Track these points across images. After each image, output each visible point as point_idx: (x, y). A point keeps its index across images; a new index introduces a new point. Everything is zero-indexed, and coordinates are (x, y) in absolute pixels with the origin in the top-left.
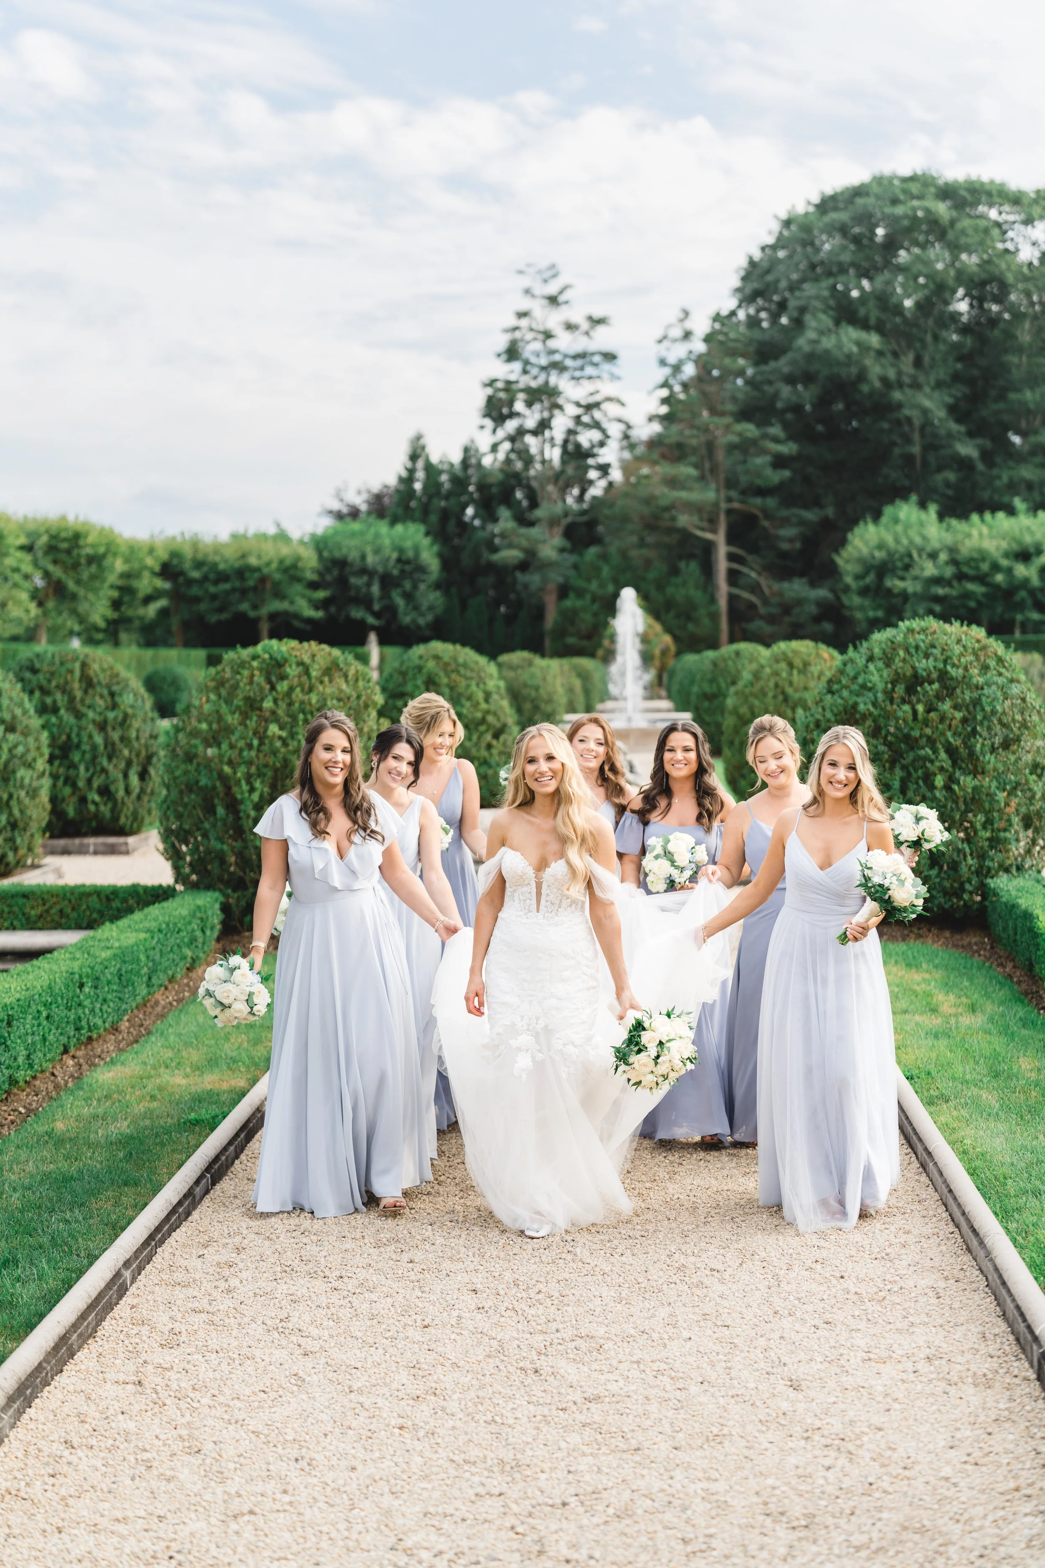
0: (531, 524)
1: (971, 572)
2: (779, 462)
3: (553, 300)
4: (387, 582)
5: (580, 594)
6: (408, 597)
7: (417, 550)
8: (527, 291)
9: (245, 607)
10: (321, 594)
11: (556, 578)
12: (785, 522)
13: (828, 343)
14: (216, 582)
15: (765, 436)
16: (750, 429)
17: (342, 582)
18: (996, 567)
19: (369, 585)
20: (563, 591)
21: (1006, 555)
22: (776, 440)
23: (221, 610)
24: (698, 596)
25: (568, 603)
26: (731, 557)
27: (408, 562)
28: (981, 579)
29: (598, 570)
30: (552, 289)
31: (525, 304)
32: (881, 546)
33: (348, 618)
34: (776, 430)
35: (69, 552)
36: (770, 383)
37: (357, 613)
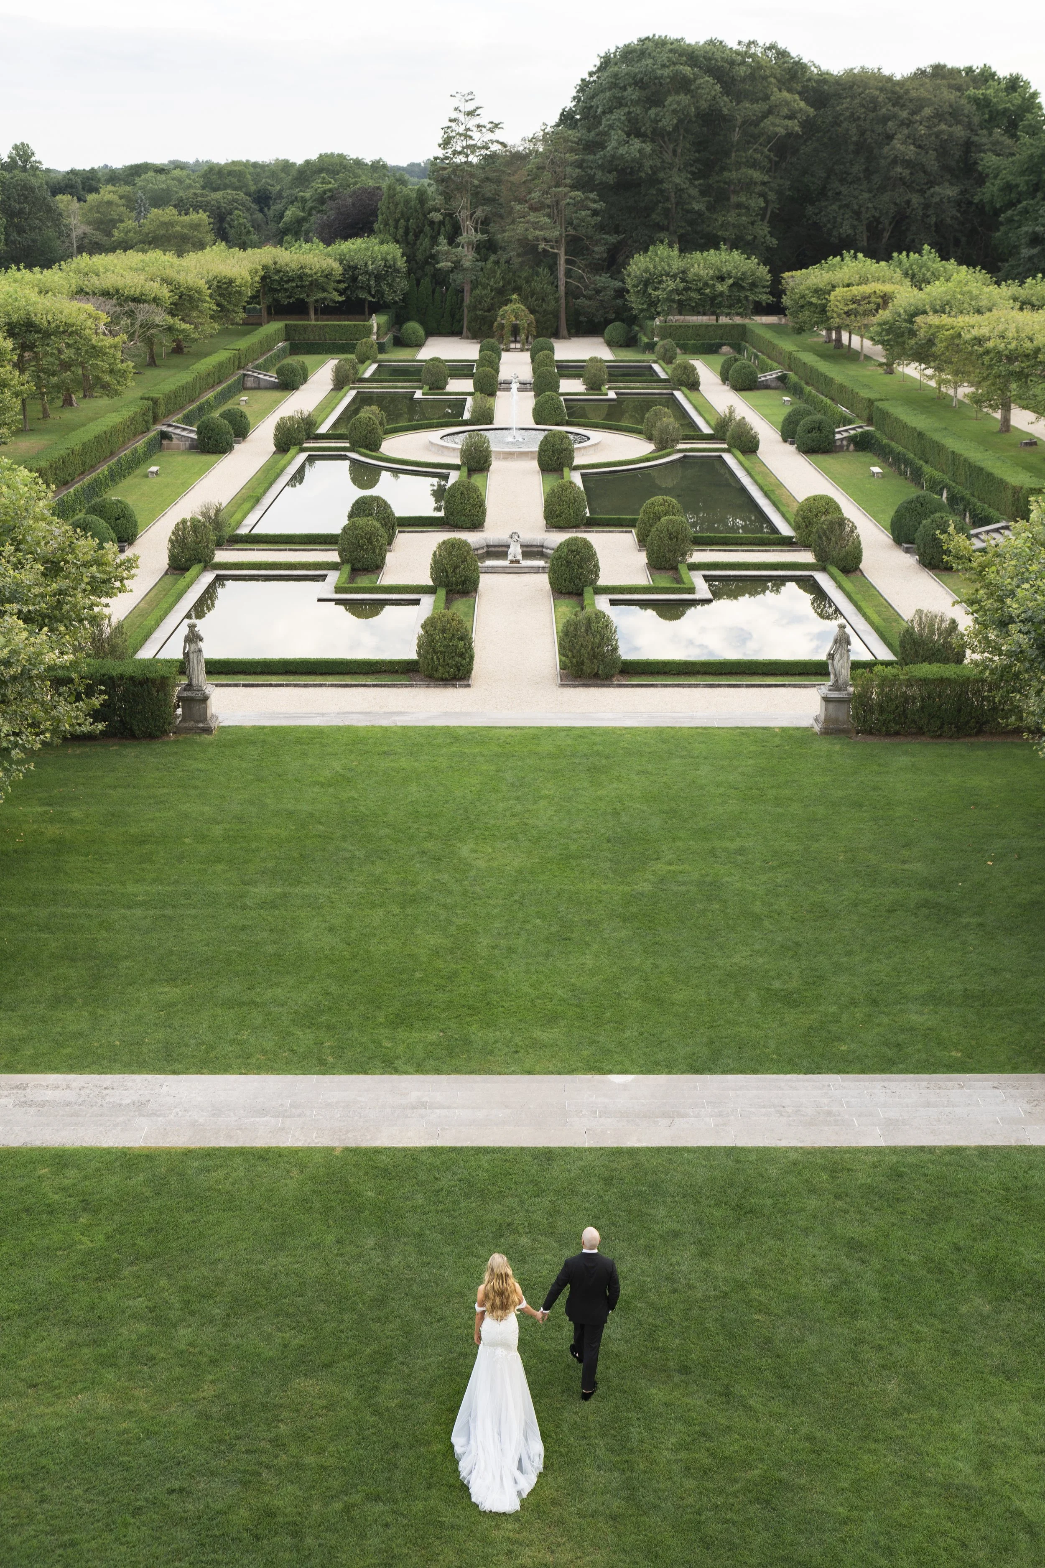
0: (458, 246)
1: (694, 287)
2: (595, 213)
3: (471, 114)
4: (378, 277)
5: (484, 287)
6: (390, 285)
7: (394, 259)
8: (456, 109)
9: (303, 296)
10: (343, 286)
11: (471, 276)
12: (597, 243)
13: (622, 151)
14: (287, 282)
15: (587, 198)
16: (578, 194)
17: (354, 279)
18: (706, 284)
19: (369, 280)
20: (475, 284)
21: (712, 278)
22: (595, 201)
23: (289, 297)
24: (549, 288)
25: (477, 292)
26: (568, 262)
27: (390, 267)
28: (699, 291)
29: (495, 272)
30: (470, 107)
31: (454, 115)
32: (646, 270)
33: (357, 297)
34: (592, 195)
35: (226, 289)
36: (592, 168)
37: (363, 295)
